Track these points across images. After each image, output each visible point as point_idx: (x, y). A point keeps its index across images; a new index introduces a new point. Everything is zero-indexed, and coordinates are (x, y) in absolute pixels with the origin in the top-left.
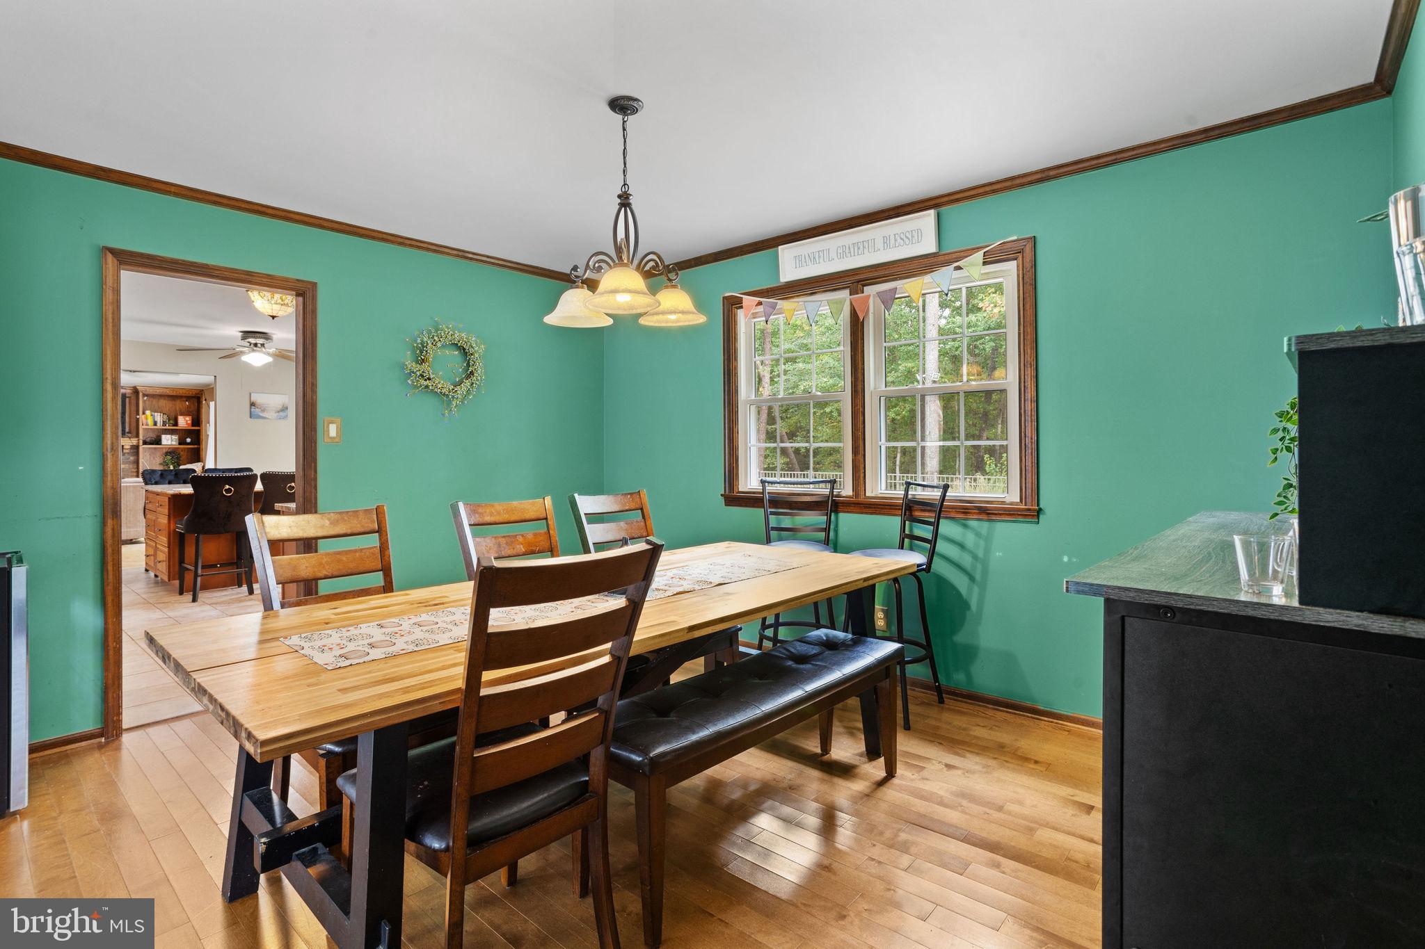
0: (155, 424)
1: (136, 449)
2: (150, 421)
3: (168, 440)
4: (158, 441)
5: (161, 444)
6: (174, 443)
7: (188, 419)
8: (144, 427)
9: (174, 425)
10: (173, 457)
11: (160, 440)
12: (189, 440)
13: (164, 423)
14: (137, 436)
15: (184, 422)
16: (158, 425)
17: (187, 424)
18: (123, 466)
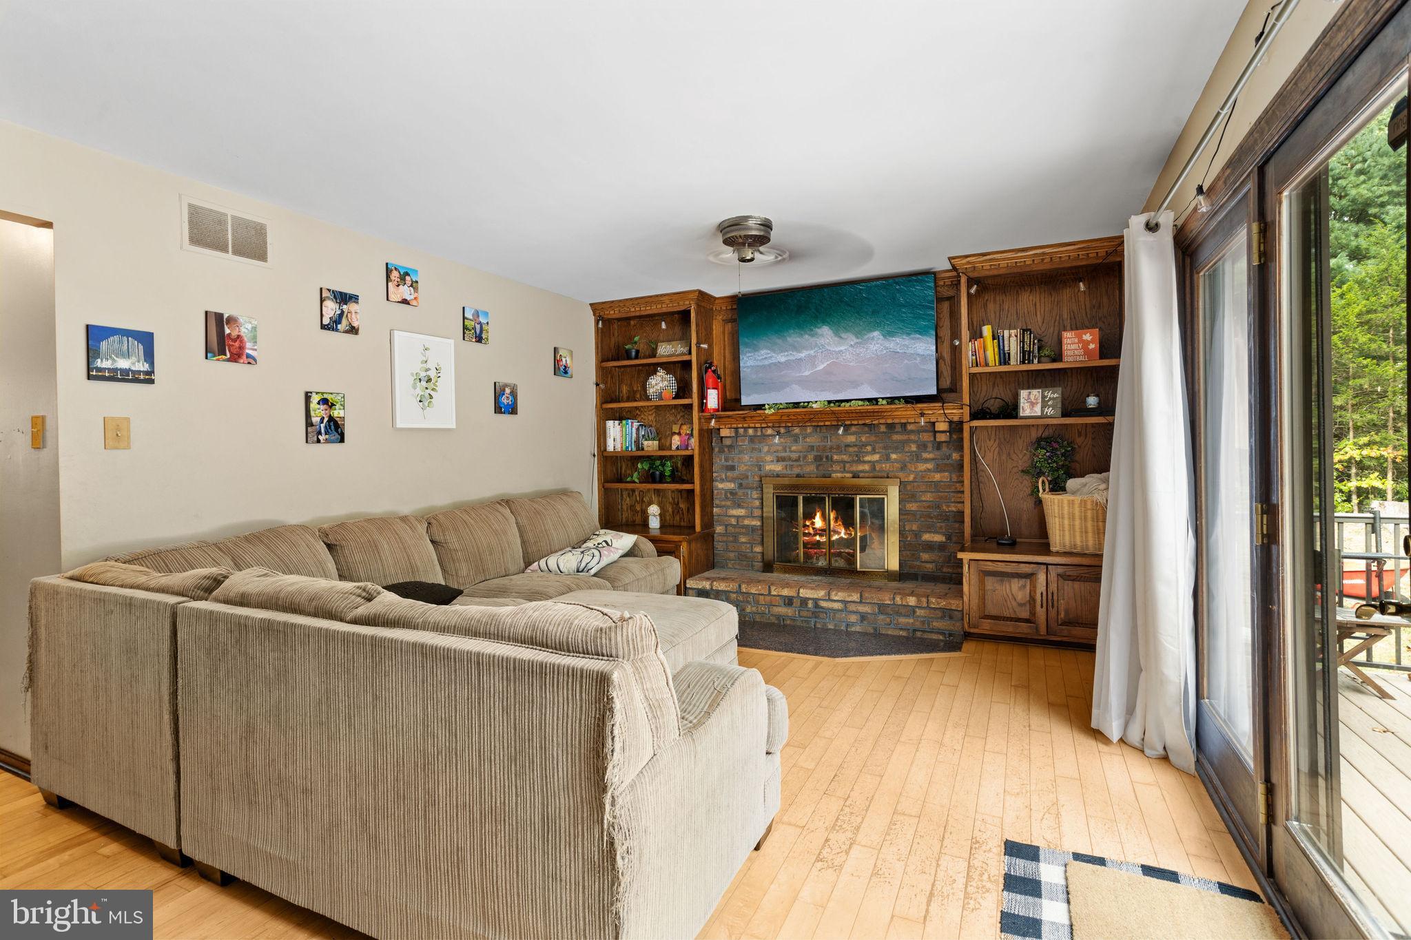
0: (1004, 358)
1: (956, 429)
2: (990, 353)
3: (1033, 404)
4: (1010, 410)
6: (1049, 411)
7: (1087, 338)
8: (974, 370)
9: (1054, 360)
10: (1054, 451)
11: (1016, 407)
12: (1092, 401)
13: (1026, 357)
14: (958, 397)
15: (1077, 346)
16: (1013, 362)
17: (1087, 352)
18: (937, 477)
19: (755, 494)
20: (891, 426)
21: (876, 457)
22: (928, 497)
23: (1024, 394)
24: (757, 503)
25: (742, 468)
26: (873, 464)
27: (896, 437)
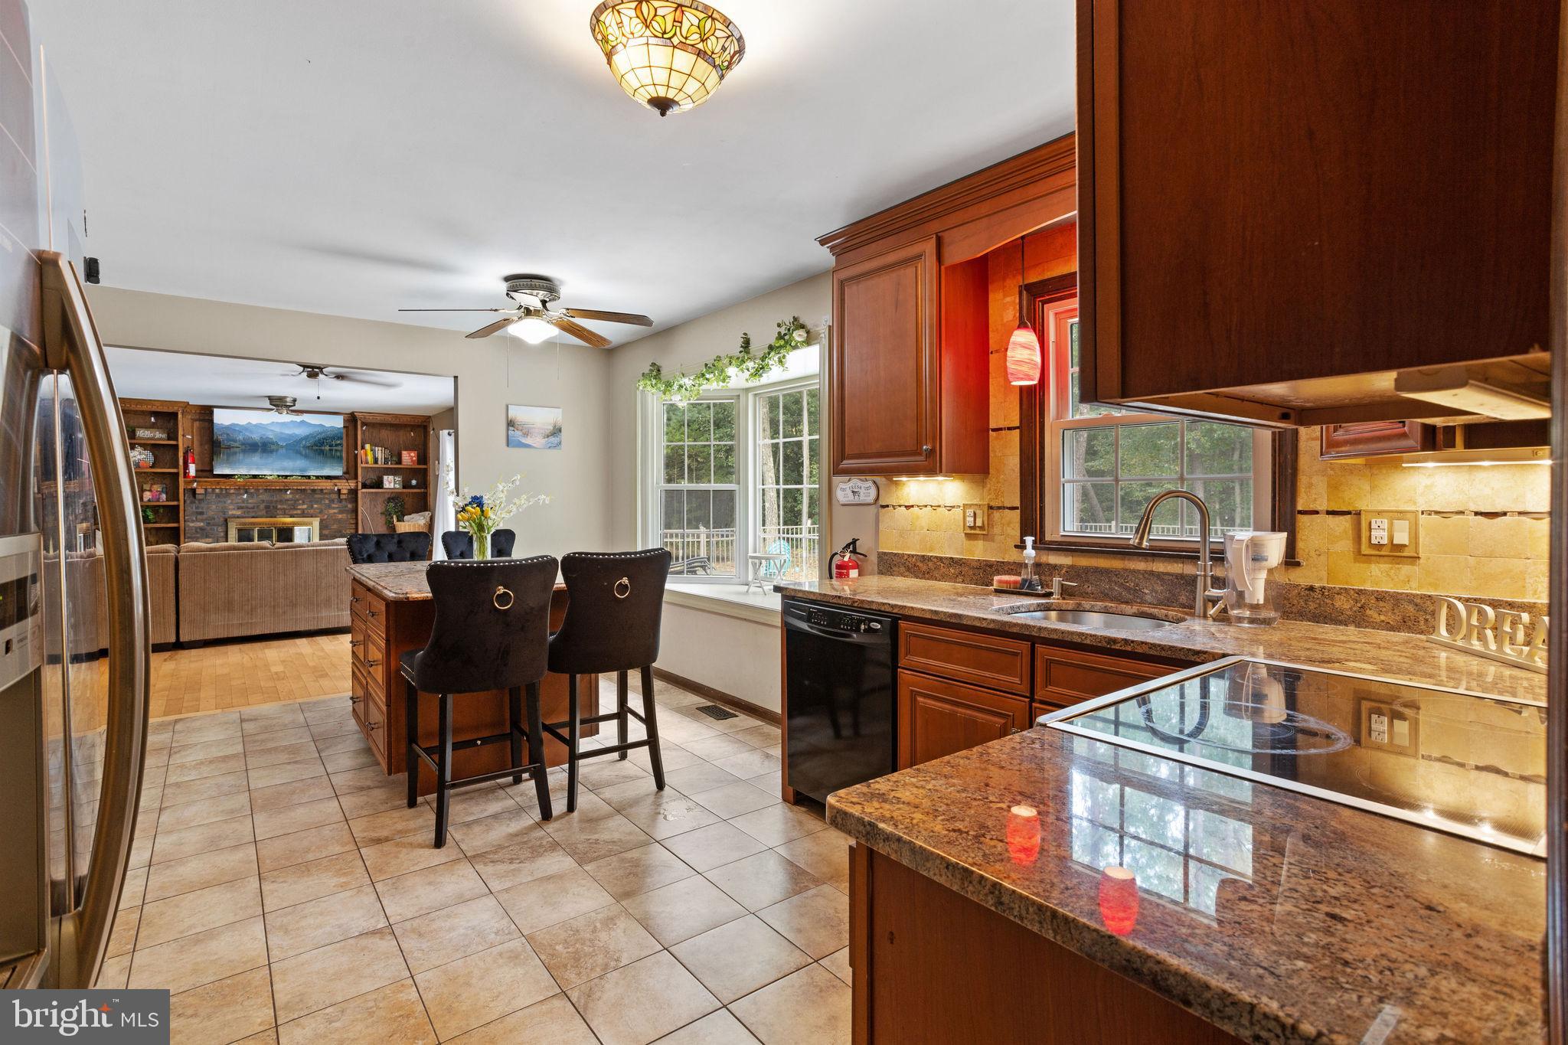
0: (376, 461)
1: (354, 492)
2: (370, 458)
3: (390, 483)
4: (379, 484)
5: (382, 488)
6: (397, 486)
7: (412, 454)
8: (364, 465)
9: (397, 463)
10: (396, 503)
11: (382, 483)
12: (414, 482)
13: (386, 461)
14: (356, 477)
15: (408, 458)
16: (379, 462)
17: (412, 461)
18: (340, 516)
19: (220, 529)
20: (314, 491)
21: (305, 506)
22: (335, 527)
23: (385, 477)
24: (222, 534)
25: (210, 513)
26: (303, 510)
27: (316, 496)
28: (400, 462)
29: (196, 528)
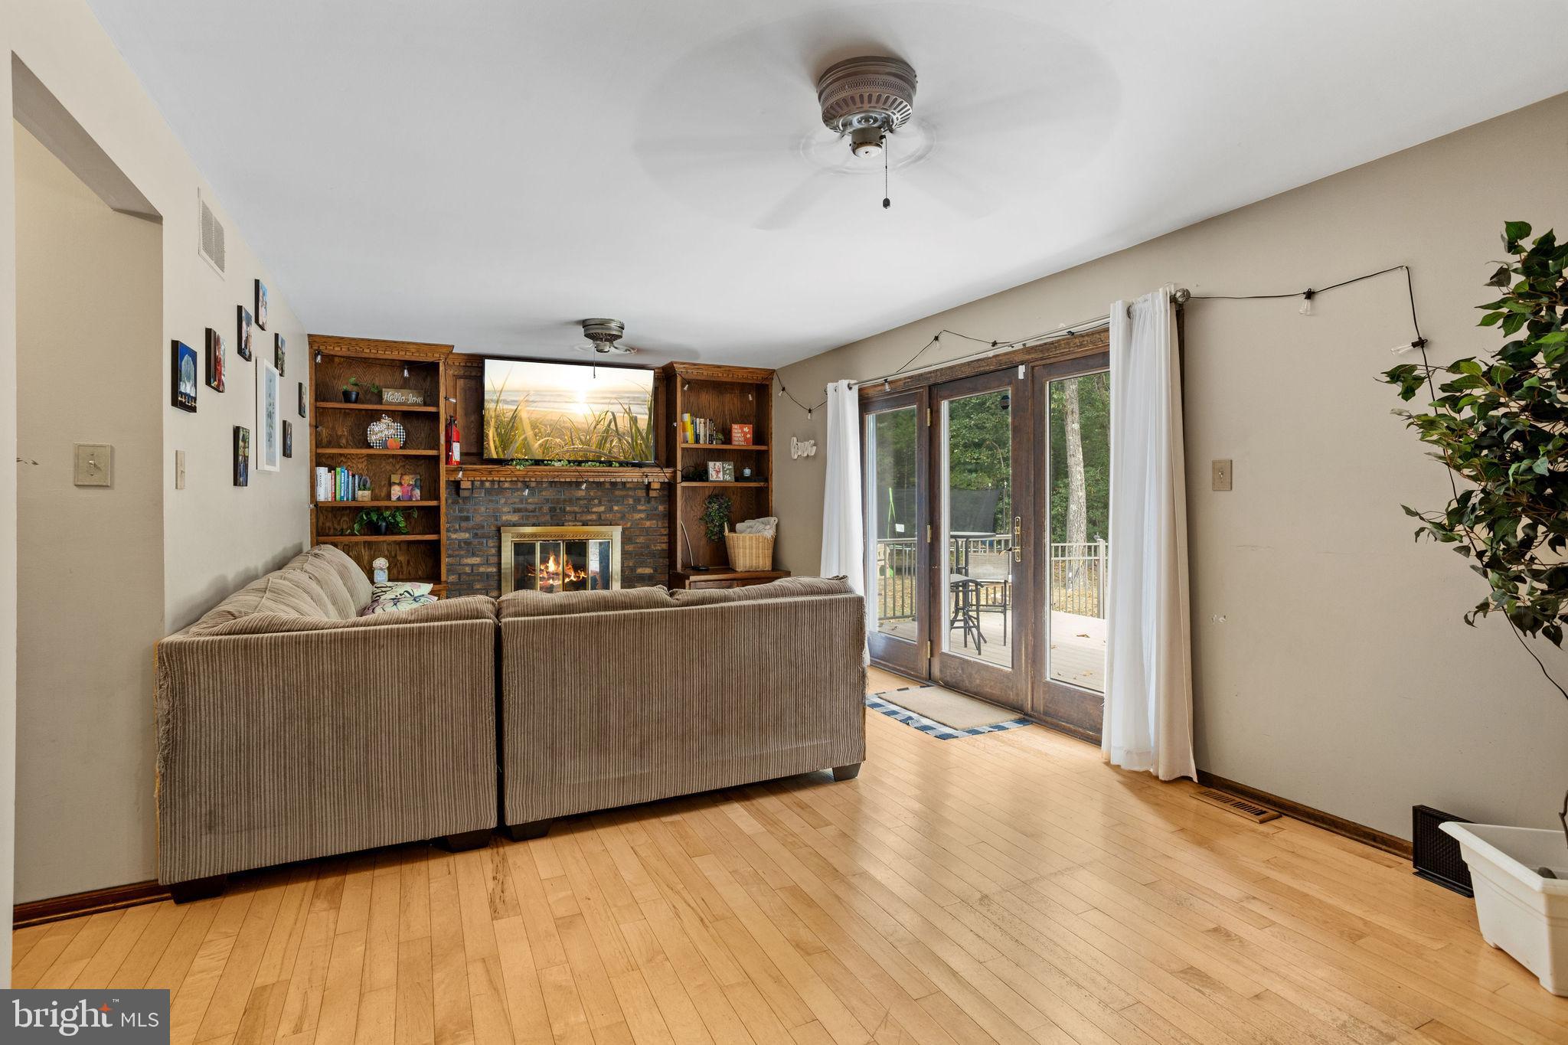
0: (697, 441)
1: (669, 488)
2: (690, 435)
4: (701, 474)
5: (707, 480)
6: (728, 478)
7: (746, 429)
8: (685, 445)
9: (723, 443)
10: (720, 507)
11: (706, 472)
12: (747, 472)
13: (711, 439)
14: (670, 462)
15: (741, 434)
16: (702, 441)
17: (746, 440)
18: (648, 524)
19: (491, 543)
20: (614, 484)
21: (602, 509)
22: (641, 540)
23: (711, 464)
24: (493, 551)
25: (478, 519)
26: (599, 514)
27: (617, 493)
28: (728, 438)
29: (460, 541)
